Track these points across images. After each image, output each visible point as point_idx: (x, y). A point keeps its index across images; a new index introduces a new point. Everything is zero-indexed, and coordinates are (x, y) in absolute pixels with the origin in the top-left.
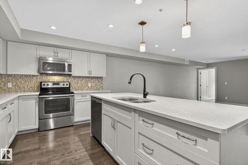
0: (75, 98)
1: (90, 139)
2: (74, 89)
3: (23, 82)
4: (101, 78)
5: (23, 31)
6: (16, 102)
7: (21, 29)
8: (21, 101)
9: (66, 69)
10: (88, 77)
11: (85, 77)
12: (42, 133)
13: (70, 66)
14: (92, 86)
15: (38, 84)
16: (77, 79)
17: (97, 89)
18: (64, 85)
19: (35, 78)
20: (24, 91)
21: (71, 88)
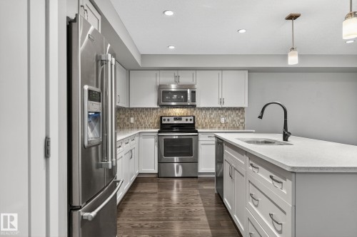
0: (200, 139)
1: (214, 196)
2: (201, 127)
3: (143, 116)
4: (241, 109)
5: (143, 56)
6: (137, 138)
7: (142, 55)
8: (141, 138)
9: (189, 99)
10: (219, 109)
11: (215, 109)
12: (161, 179)
13: (193, 93)
14: (226, 123)
15: (157, 120)
16: (204, 112)
17: (234, 127)
18: (187, 120)
19: (155, 111)
20: (145, 128)
21: (196, 125)
